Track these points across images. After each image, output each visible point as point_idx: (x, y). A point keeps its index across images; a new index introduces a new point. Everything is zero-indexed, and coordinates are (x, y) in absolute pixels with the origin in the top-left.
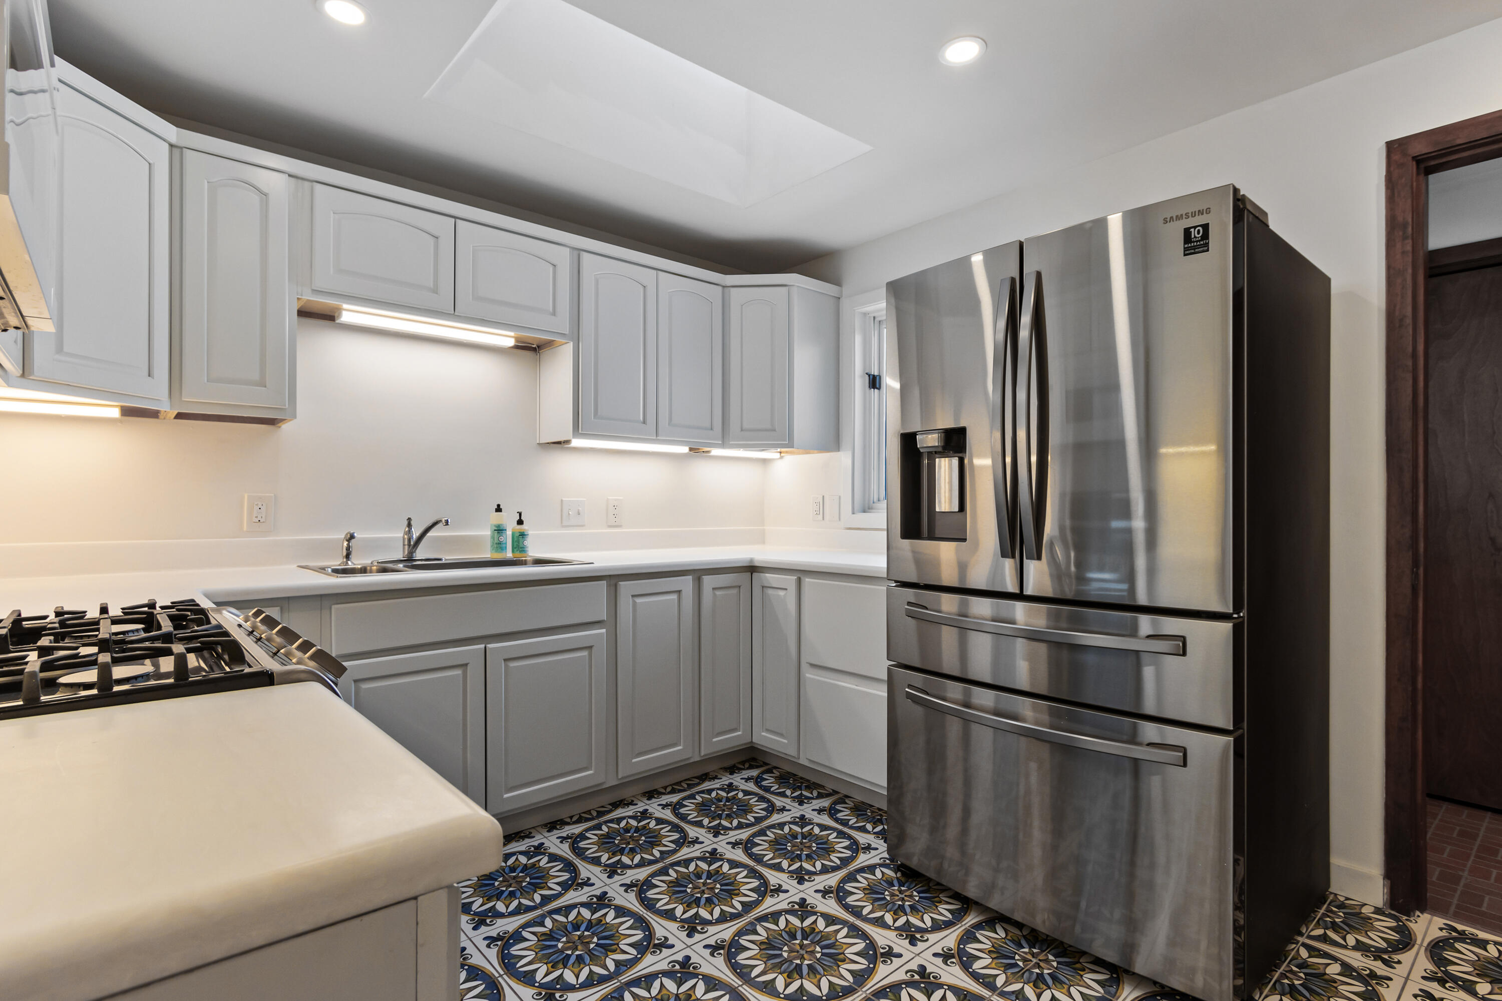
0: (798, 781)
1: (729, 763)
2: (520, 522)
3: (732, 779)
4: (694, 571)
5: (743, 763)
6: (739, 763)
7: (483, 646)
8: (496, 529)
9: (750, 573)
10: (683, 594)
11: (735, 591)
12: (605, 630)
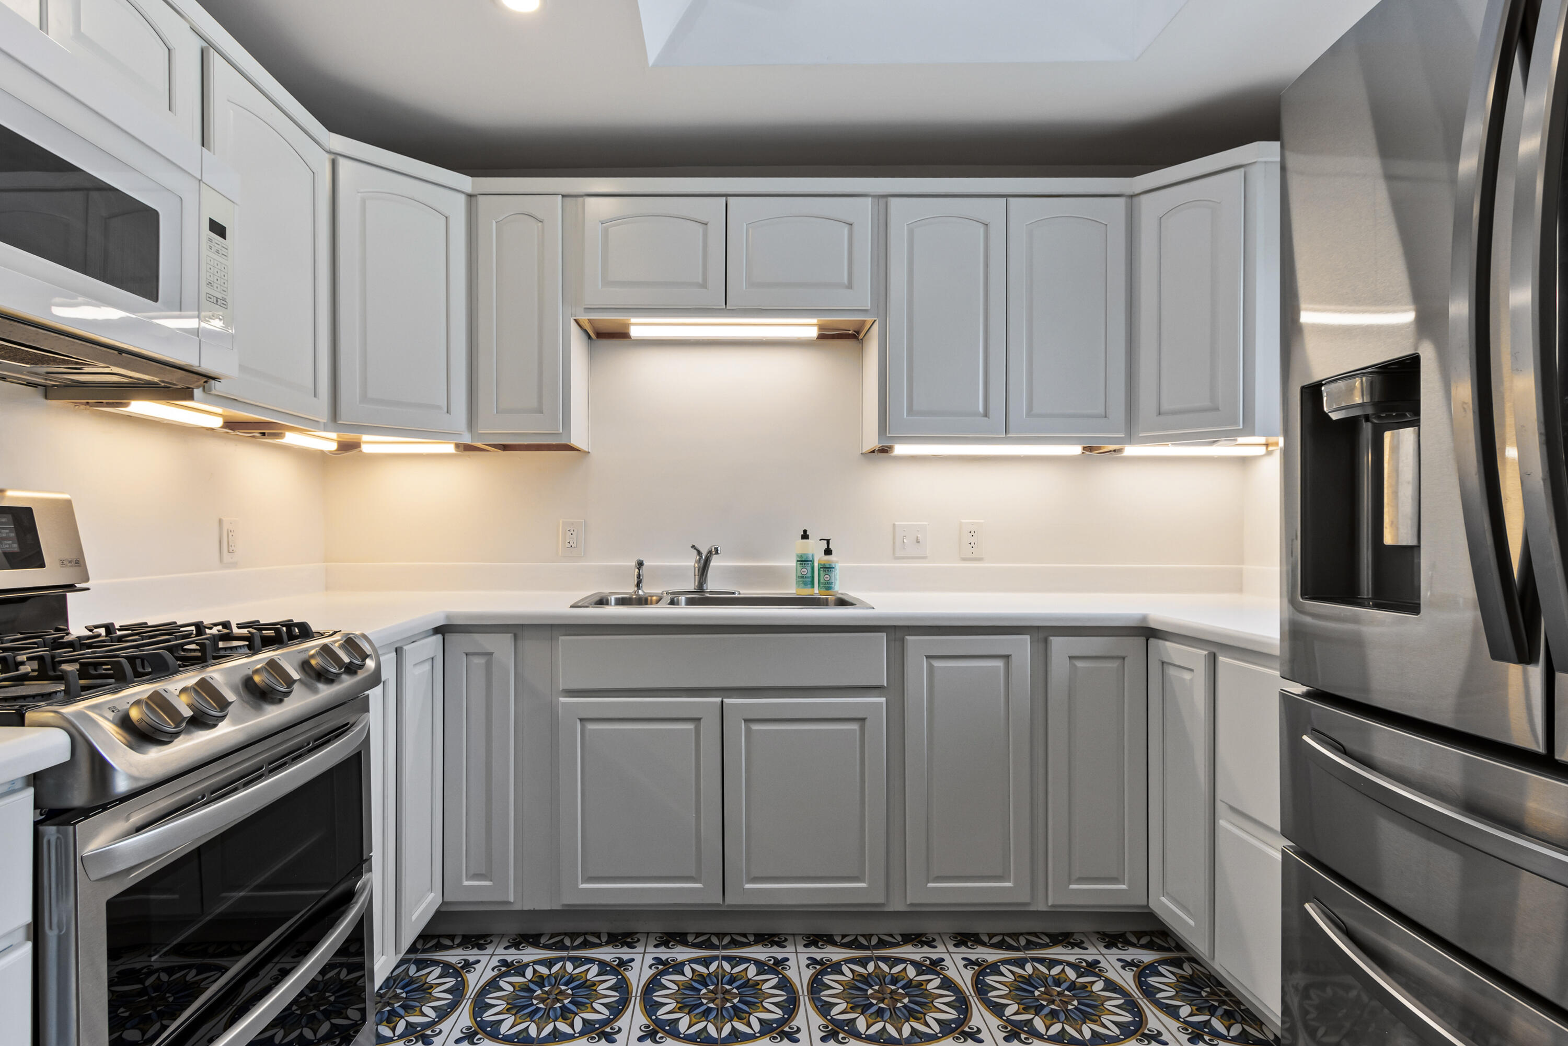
0: (1220, 996)
1: (1112, 929)
2: (828, 552)
3: (1103, 955)
4: (1038, 628)
5: (1139, 935)
6: (1134, 933)
7: (719, 700)
8: (799, 559)
9: (1143, 640)
10: (1014, 661)
11: (1114, 665)
12: (885, 699)
